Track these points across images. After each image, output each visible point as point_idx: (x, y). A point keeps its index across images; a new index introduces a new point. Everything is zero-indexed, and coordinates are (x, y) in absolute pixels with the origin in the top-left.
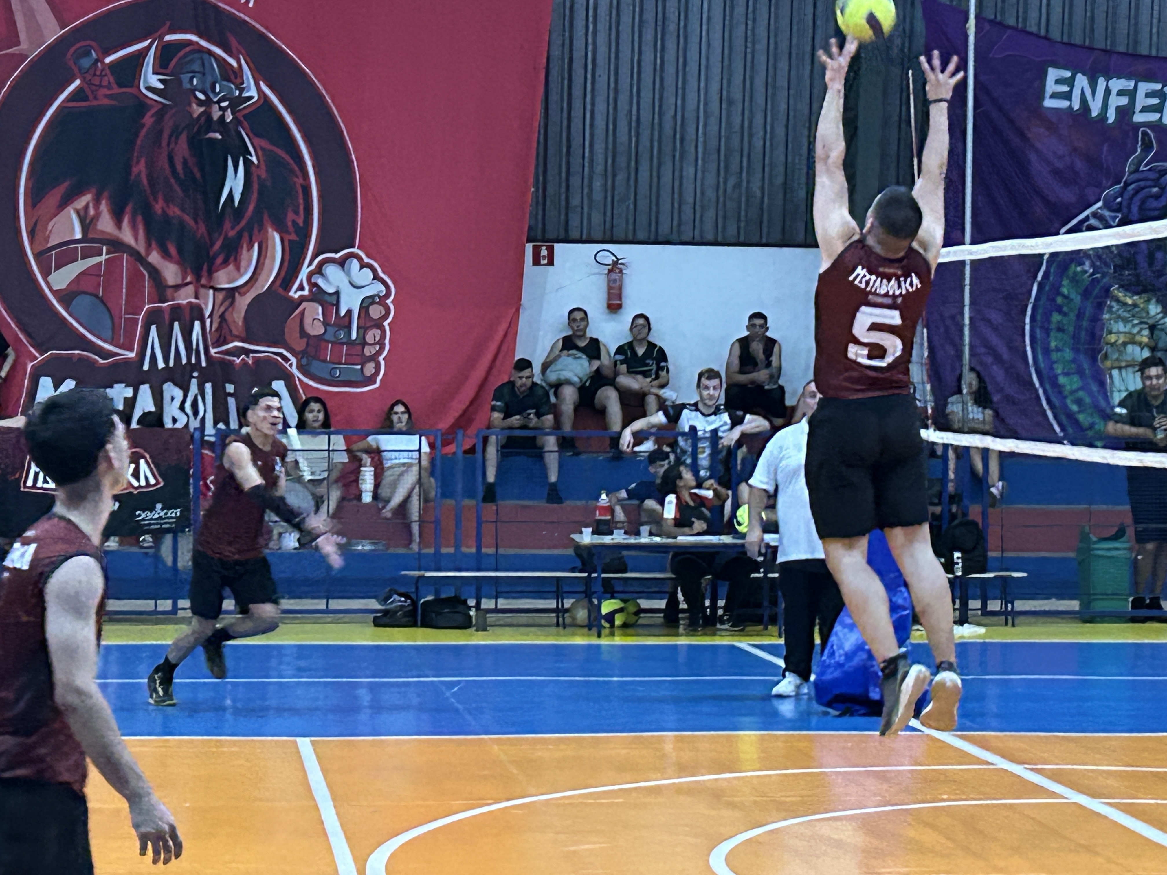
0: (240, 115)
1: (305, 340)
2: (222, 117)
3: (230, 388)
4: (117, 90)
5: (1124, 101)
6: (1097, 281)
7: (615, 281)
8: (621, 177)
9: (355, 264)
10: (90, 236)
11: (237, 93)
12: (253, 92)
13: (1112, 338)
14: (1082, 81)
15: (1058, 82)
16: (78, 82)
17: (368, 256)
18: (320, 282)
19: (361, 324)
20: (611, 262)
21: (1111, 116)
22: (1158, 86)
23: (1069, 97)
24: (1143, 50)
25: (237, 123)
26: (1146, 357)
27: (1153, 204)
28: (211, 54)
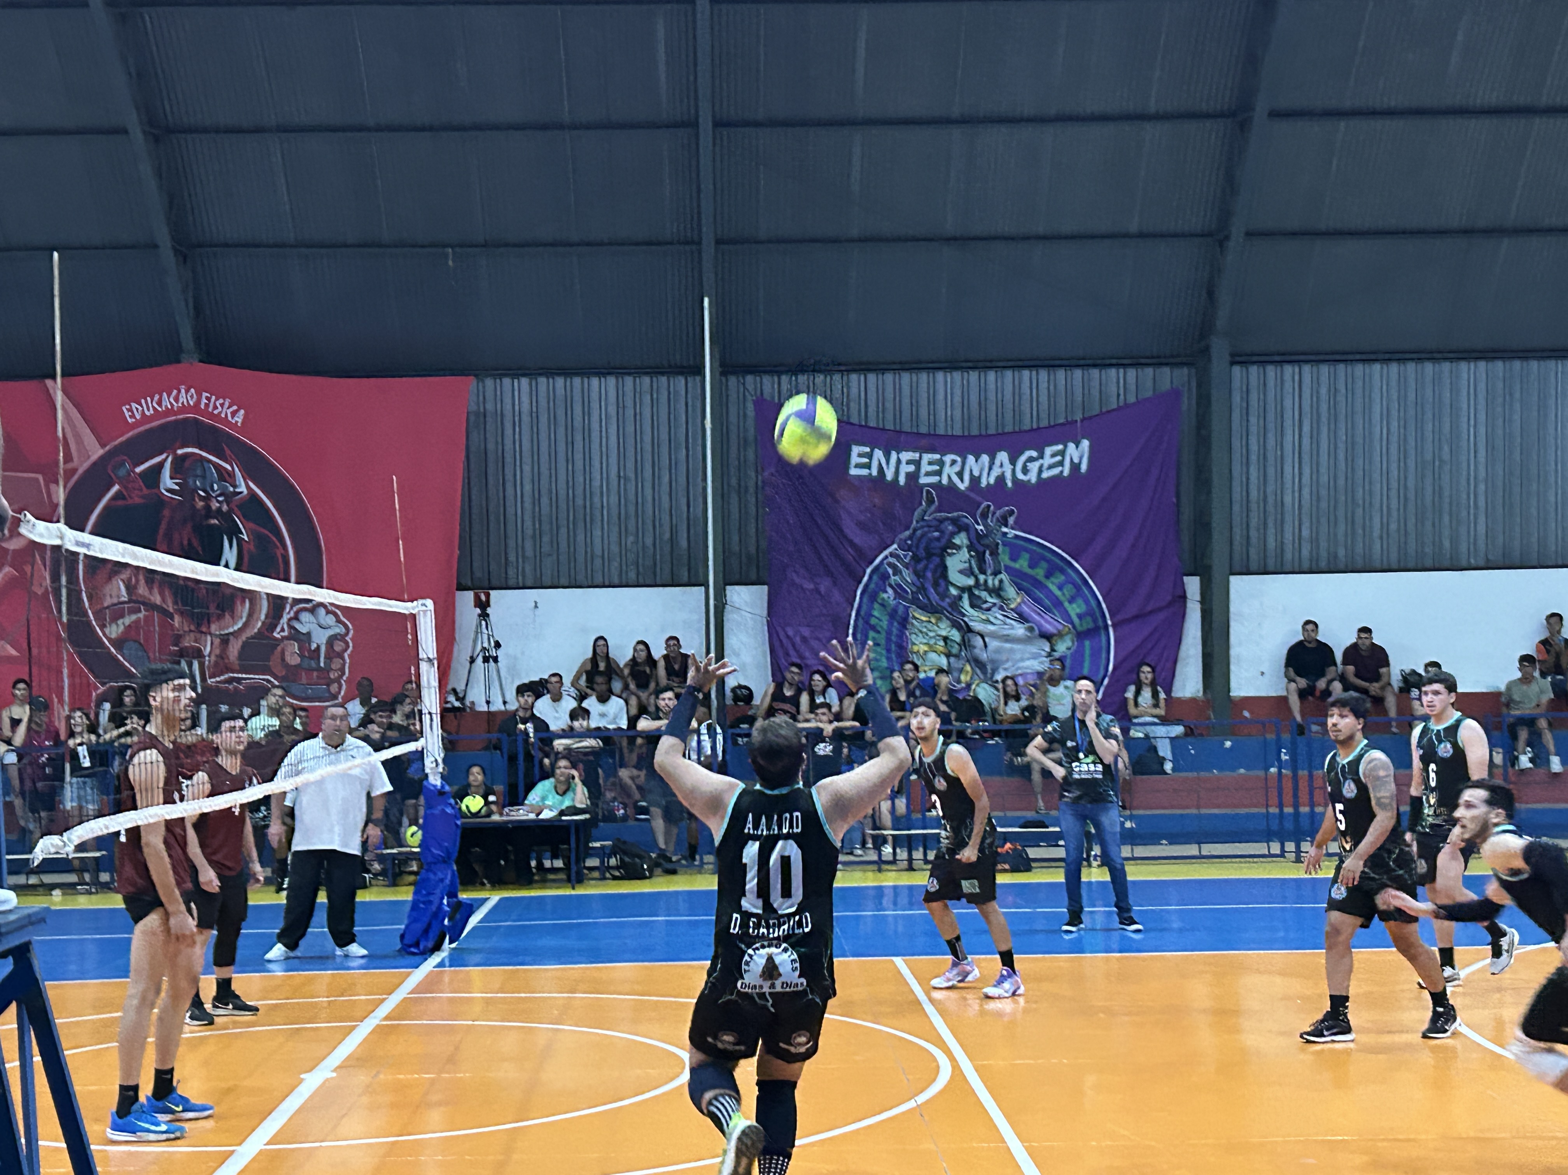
0: (233, 506)
1: (285, 668)
2: (220, 508)
3: (224, 708)
4: (145, 491)
5: (911, 468)
6: (900, 604)
9: (322, 611)
10: (134, 598)
11: (231, 489)
12: (243, 489)
13: (915, 648)
14: (878, 454)
15: (860, 456)
16: (118, 487)
18: (296, 625)
19: (327, 656)
21: (902, 480)
22: (938, 456)
23: (868, 466)
24: (924, 430)
25: (230, 511)
26: (943, 662)
27: (937, 544)
28: (210, 461)
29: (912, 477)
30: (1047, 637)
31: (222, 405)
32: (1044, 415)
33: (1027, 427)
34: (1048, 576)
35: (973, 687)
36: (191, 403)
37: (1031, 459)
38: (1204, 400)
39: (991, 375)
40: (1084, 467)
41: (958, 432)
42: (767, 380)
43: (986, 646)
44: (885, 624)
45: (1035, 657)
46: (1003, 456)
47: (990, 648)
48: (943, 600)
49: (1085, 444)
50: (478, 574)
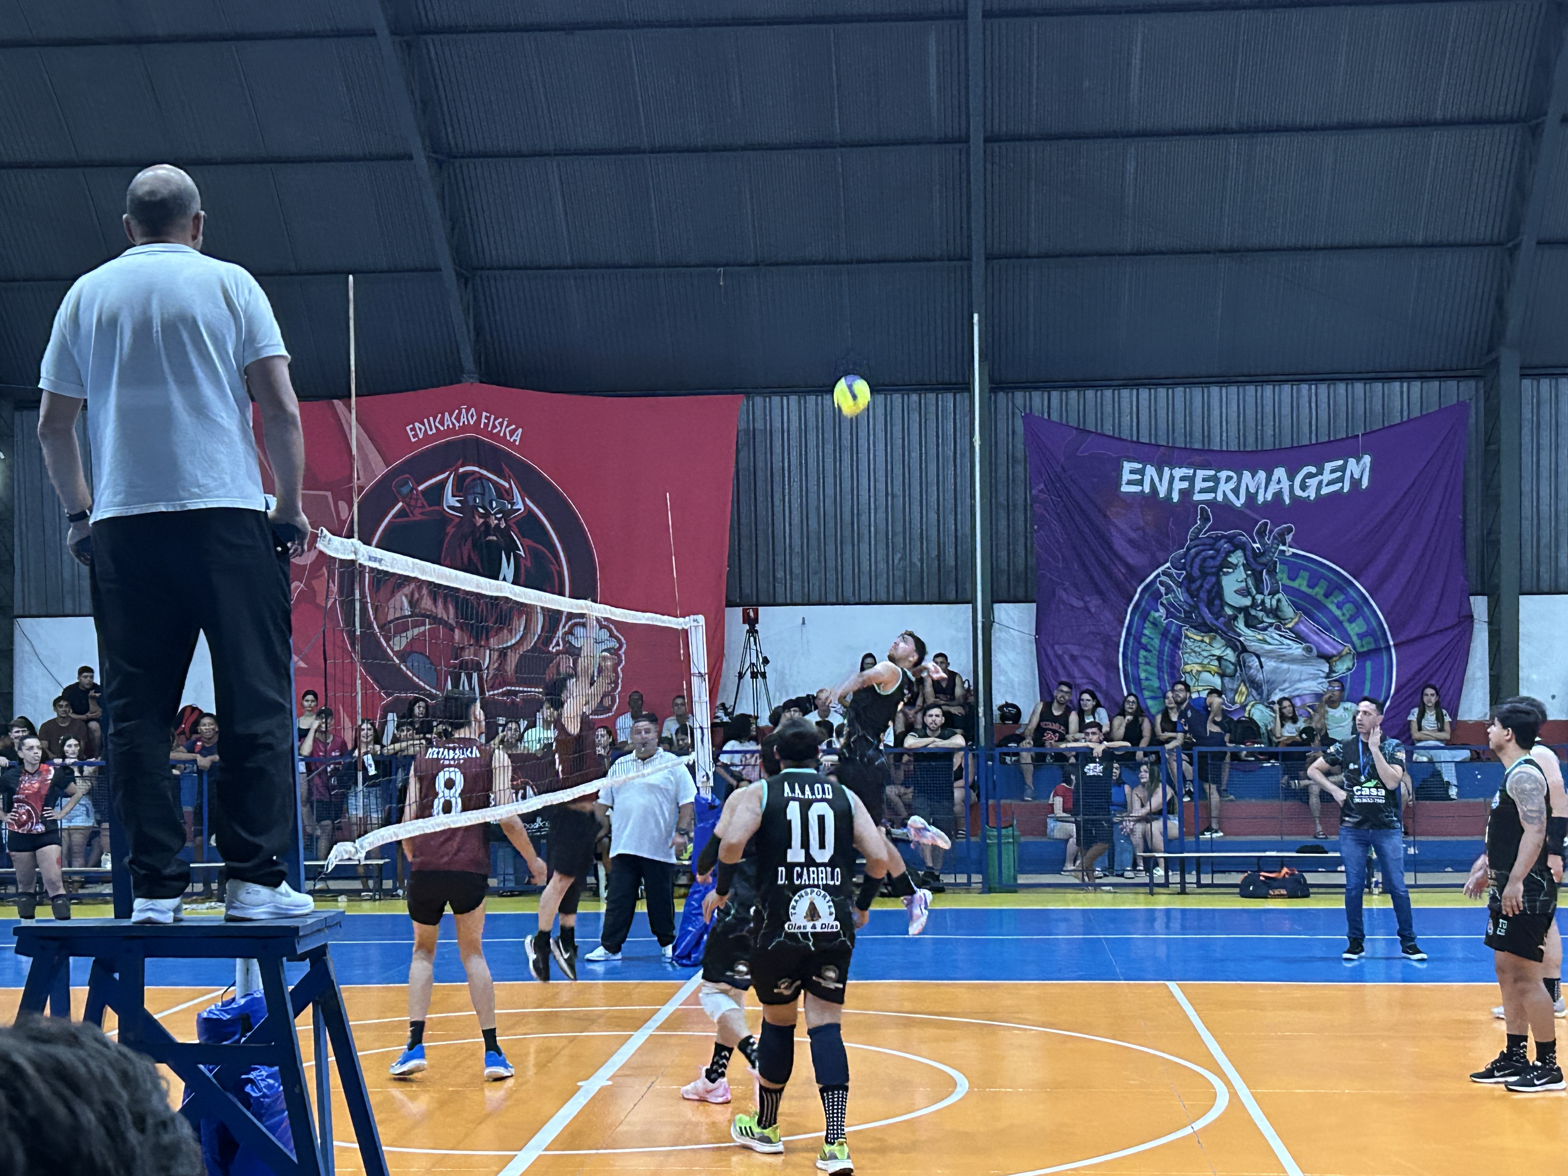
0: (511, 523)
2: (498, 525)
3: (500, 720)
4: (425, 509)
5: (1185, 485)
6: (1172, 623)
8: (813, 556)
10: (416, 612)
11: (509, 507)
12: (520, 506)
13: (1188, 668)
14: (1151, 470)
15: (1132, 472)
16: (401, 504)
18: (571, 640)
21: (1176, 497)
22: (1212, 473)
23: (1141, 482)
24: (1197, 446)
25: (508, 527)
26: (1217, 682)
27: (1211, 563)
28: (489, 479)
29: (1186, 494)
30: (1327, 658)
31: (501, 424)
32: (1324, 430)
33: (1305, 442)
34: (1326, 596)
35: (1248, 708)
36: (472, 423)
37: (1310, 476)
38: (1492, 413)
39: (1268, 389)
40: (1365, 483)
41: (1233, 447)
42: (1036, 395)
43: (1262, 667)
44: (1156, 642)
45: (1315, 677)
46: (1280, 473)
47: (1265, 668)
48: (1217, 619)
49: (1367, 459)
50: (747, 591)
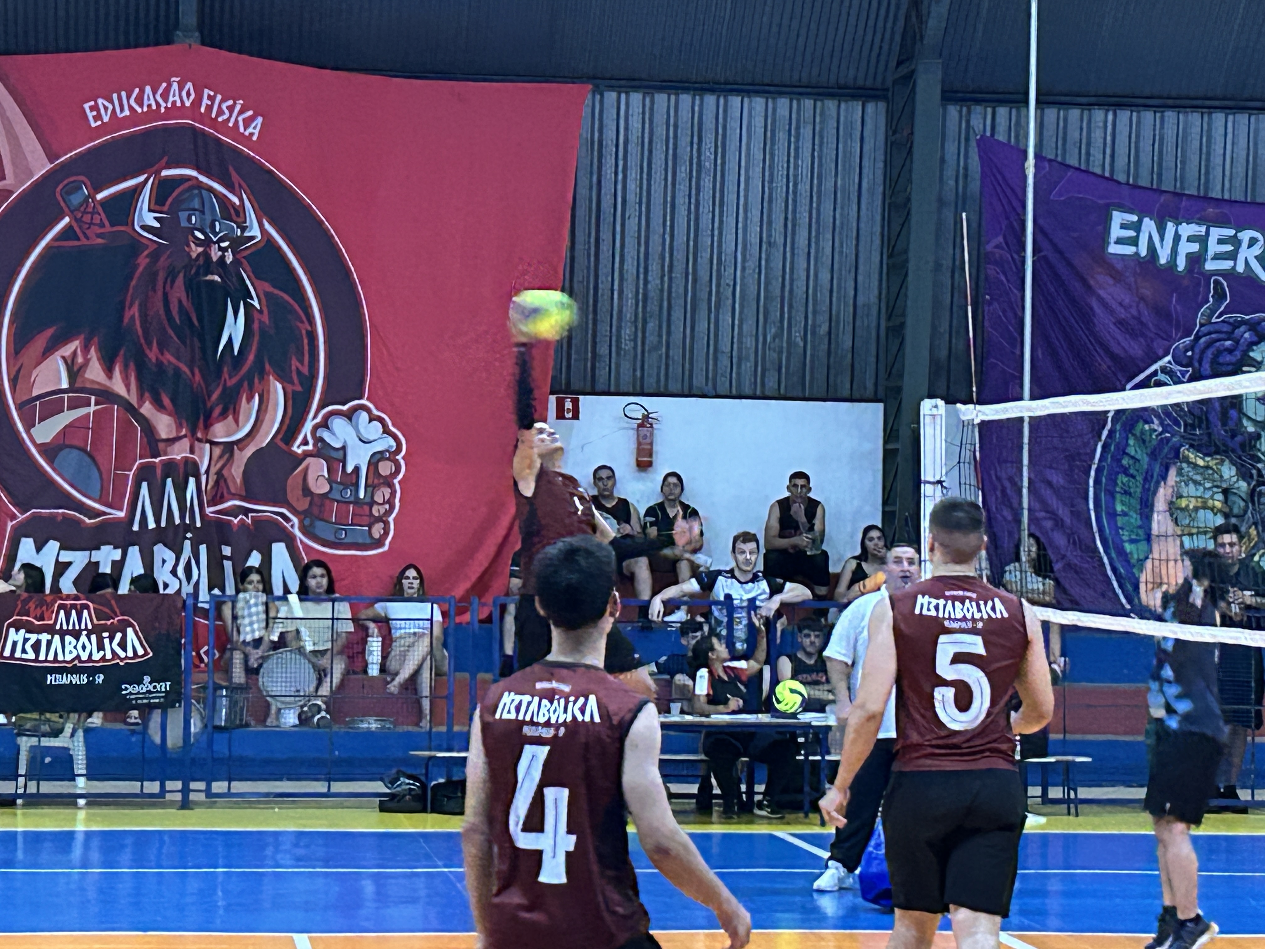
0: (241, 256)
1: (309, 498)
2: (222, 258)
3: (227, 551)
4: (108, 228)
5: (1195, 247)
6: (1168, 440)
7: (645, 437)
8: (652, 325)
9: (364, 416)
10: (78, 385)
11: (239, 234)
12: (256, 232)
13: (1183, 503)
14: (1149, 225)
15: (1123, 226)
16: (67, 220)
17: (378, 408)
18: (325, 435)
19: (370, 482)
20: (640, 417)
21: (1181, 264)
22: (1231, 232)
23: (1134, 241)
24: (1196, 191)
25: (238, 264)
26: (1220, 522)
27: (1227, 358)
28: (211, 190)
29: (1196, 260)
31: (231, 109)
35: (1256, 558)
36: (188, 104)
